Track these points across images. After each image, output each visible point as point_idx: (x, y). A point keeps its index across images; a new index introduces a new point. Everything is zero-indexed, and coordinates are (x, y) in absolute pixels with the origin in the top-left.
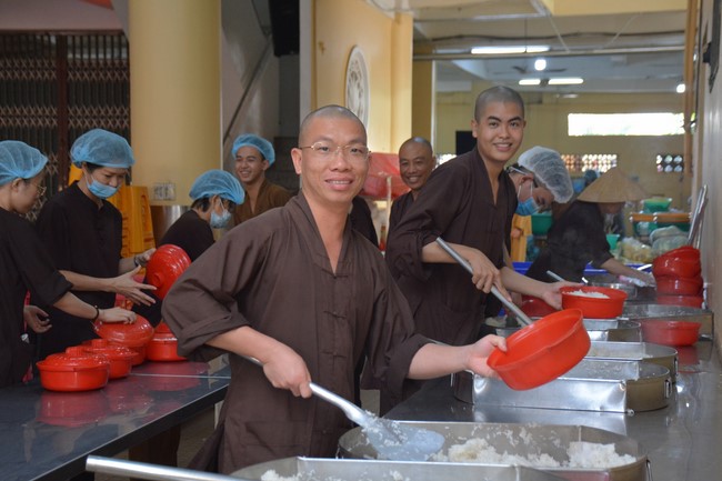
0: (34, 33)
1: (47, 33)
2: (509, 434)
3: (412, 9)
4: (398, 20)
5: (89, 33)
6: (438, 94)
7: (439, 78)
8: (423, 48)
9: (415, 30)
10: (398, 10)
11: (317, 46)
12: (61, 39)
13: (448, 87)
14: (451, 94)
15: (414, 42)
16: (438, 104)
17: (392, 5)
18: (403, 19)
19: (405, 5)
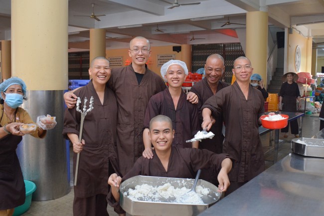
0: (216, 44)
1: (221, 44)
2: (179, 181)
3: (312, 36)
4: (308, 39)
5: (231, 44)
6: (318, 57)
7: (318, 53)
8: (315, 45)
9: (313, 42)
10: (308, 37)
11: (289, 46)
12: (224, 45)
13: (320, 55)
14: (321, 57)
15: (313, 44)
16: (318, 60)
17: (307, 35)
18: (310, 38)
19: (310, 35)
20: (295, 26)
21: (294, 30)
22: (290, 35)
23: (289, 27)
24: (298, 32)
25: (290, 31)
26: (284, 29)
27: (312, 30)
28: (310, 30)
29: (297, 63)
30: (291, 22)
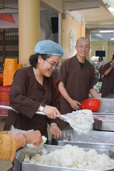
1: (1, 29)
4: (82, 25)
7: (92, 38)
8: (88, 31)
9: (86, 27)
10: (82, 23)
11: (62, 31)
12: (4, 30)
13: (94, 40)
14: (94, 42)
17: (80, 21)
18: (83, 24)
19: (84, 21)
20: (68, 12)
21: (67, 15)
22: (64, 20)
23: (62, 12)
24: (72, 18)
25: (64, 16)
26: (58, 15)
27: (85, 16)
28: (83, 16)
29: (71, 47)
30: (64, 8)
